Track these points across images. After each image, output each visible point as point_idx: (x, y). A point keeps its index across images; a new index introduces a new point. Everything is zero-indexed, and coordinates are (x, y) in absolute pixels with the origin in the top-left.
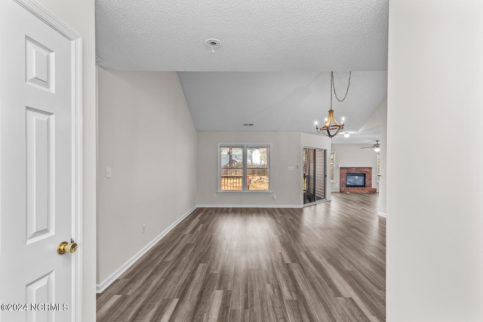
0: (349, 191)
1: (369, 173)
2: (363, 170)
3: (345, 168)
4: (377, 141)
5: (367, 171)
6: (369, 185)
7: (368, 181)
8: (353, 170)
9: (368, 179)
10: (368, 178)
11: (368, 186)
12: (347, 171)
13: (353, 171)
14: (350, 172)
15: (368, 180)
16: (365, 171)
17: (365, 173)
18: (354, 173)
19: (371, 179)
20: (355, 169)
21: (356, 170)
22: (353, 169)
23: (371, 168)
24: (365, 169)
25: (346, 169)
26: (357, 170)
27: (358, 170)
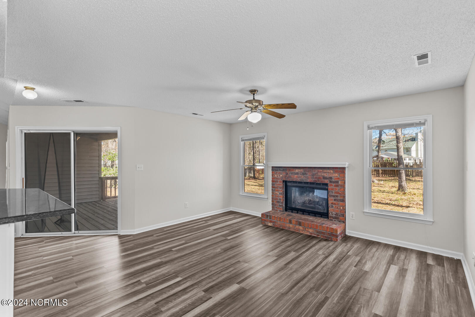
0: (271, 222)
1: (337, 182)
2: (321, 174)
3: (281, 169)
4: (253, 92)
5: (331, 178)
6: (336, 214)
7: (332, 203)
8: (297, 174)
9: (332, 198)
10: (334, 196)
11: (335, 218)
12: (284, 174)
13: (296, 176)
14: (290, 177)
15: (335, 200)
16: (325, 178)
17: (326, 181)
18: (299, 180)
19: (344, 201)
20: (302, 170)
21: (303, 174)
22: (297, 171)
23: (342, 170)
24: (325, 171)
25: (283, 170)
26: (306, 174)
27: (309, 174)
